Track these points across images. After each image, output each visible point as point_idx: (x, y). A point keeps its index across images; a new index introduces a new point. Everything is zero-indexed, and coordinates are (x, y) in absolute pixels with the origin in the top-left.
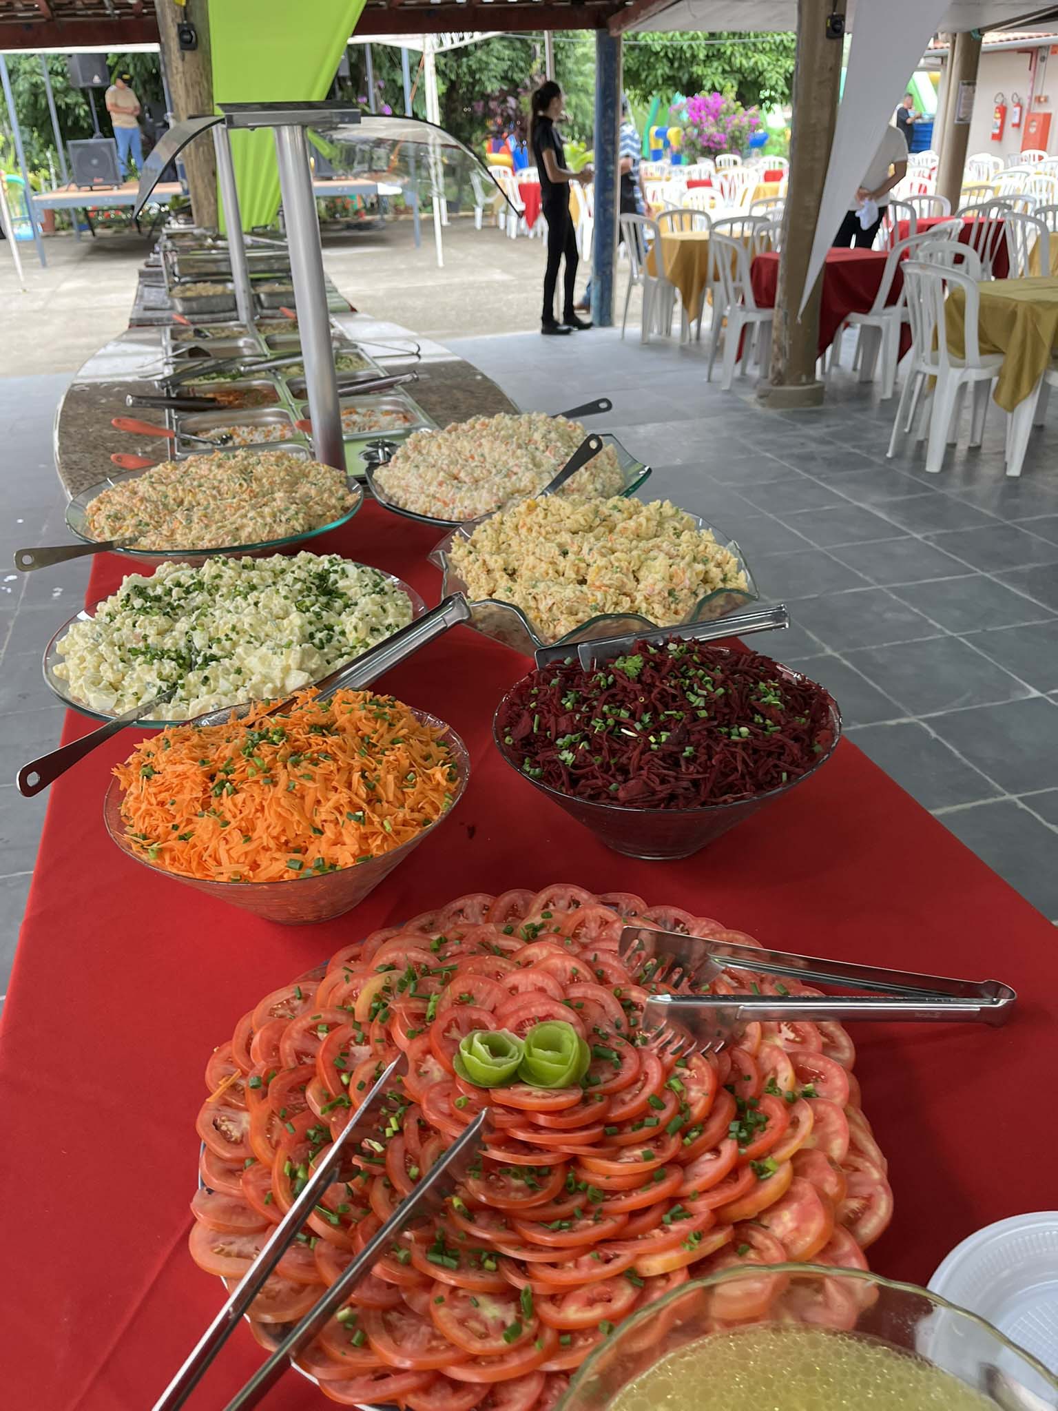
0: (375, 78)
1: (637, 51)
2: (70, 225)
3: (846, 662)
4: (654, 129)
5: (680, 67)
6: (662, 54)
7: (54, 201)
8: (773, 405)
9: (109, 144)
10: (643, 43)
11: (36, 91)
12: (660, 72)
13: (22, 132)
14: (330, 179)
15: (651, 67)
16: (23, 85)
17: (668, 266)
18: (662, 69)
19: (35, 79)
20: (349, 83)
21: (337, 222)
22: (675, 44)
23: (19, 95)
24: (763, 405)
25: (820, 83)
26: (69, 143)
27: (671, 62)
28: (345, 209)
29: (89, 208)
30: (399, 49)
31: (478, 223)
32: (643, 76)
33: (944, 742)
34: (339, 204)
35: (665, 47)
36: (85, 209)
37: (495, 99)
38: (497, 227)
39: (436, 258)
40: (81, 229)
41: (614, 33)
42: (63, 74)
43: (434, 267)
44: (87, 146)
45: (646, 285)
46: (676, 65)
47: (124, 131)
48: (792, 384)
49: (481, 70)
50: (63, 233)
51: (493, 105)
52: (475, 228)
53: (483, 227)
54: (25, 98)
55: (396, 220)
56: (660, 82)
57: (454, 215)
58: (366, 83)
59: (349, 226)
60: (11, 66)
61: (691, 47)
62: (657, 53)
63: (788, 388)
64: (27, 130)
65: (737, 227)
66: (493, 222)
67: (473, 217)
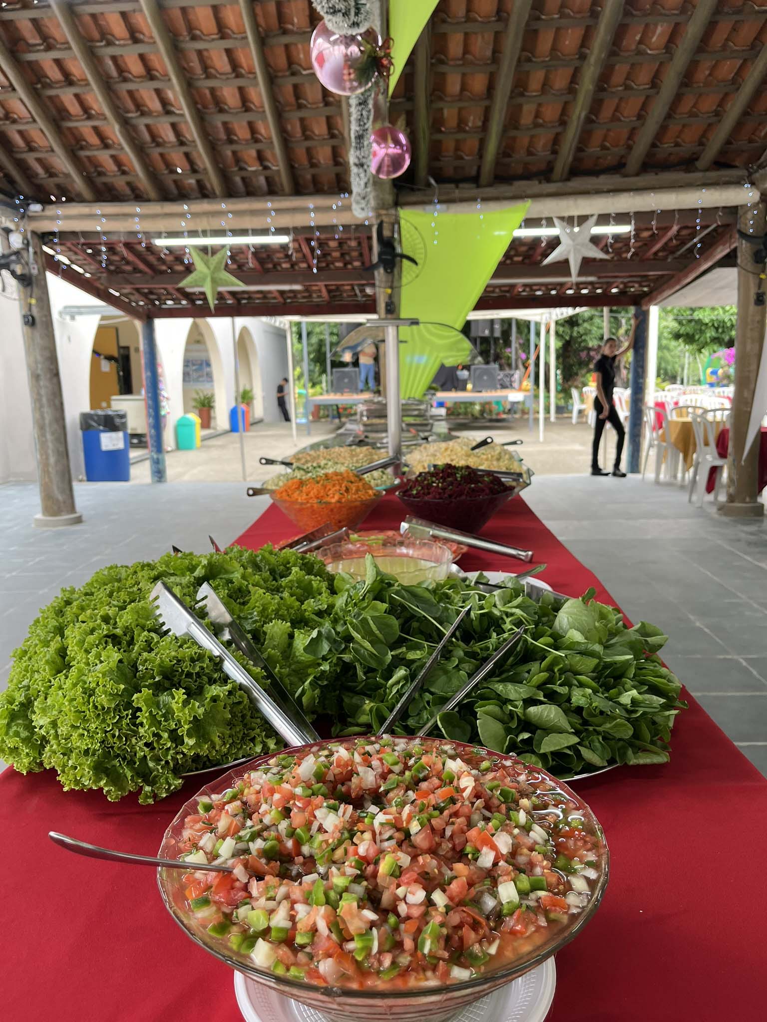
0: (517, 338)
1: (693, 324)
2: (328, 416)
3: (706, 630)
4: (709, 370)
5: (723, 332)
6: (710, 324)
7: (321, 400)
8: (726, 514)
9: (355, 372)
10: (697, 318)
11: (321, 343)
12: (708, 335)
13: (309, 364)
14: (480, 392)
15: (702, 332)
16: (314, 340)
17: (673, 435)
18: (710, 333)
19: (322, 337)
20: (501, 341)
21: (484, 418)
22: (719, 318)
23: (312, 345)
24: (720, 515)
25: (752, 330)
26: (334, 370)
27: (717, 329)
28: (491, 411)
29: (340, 406)
30: (529, 322)
31: (574, 420)
32: (697, 337)
33: (751, 669)
34: (487, 407)
35: (712, 320)
36: (337, 406)
37: (595, 350)
38: (587, 422)
39: (539, 437)
40: (334, 417)
41: (644, 308)
42: (337, 335)
43: (537, 442)
44: (343, 372)
45: (659, 447)
46: (720, 330)
47: (365, 365)
48: (739, 502)
49: (586, 334)
50: (323, 420)
51: (592, 353)
52: (571, 423)
53: (578, 423)
54: (315, 347)
55: (521, 418)
56: (708, 340)
57: (560, 416)
58: (510, 342)
59: (491, 420)
60: (310, 329)
61: (730, 320)
62: (707, 324)
63: (737, 505)
64: (312, 364)
65: (719, 413)
66: (584, 420)
67: (571, 418)
